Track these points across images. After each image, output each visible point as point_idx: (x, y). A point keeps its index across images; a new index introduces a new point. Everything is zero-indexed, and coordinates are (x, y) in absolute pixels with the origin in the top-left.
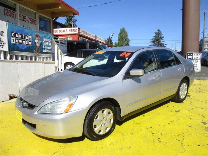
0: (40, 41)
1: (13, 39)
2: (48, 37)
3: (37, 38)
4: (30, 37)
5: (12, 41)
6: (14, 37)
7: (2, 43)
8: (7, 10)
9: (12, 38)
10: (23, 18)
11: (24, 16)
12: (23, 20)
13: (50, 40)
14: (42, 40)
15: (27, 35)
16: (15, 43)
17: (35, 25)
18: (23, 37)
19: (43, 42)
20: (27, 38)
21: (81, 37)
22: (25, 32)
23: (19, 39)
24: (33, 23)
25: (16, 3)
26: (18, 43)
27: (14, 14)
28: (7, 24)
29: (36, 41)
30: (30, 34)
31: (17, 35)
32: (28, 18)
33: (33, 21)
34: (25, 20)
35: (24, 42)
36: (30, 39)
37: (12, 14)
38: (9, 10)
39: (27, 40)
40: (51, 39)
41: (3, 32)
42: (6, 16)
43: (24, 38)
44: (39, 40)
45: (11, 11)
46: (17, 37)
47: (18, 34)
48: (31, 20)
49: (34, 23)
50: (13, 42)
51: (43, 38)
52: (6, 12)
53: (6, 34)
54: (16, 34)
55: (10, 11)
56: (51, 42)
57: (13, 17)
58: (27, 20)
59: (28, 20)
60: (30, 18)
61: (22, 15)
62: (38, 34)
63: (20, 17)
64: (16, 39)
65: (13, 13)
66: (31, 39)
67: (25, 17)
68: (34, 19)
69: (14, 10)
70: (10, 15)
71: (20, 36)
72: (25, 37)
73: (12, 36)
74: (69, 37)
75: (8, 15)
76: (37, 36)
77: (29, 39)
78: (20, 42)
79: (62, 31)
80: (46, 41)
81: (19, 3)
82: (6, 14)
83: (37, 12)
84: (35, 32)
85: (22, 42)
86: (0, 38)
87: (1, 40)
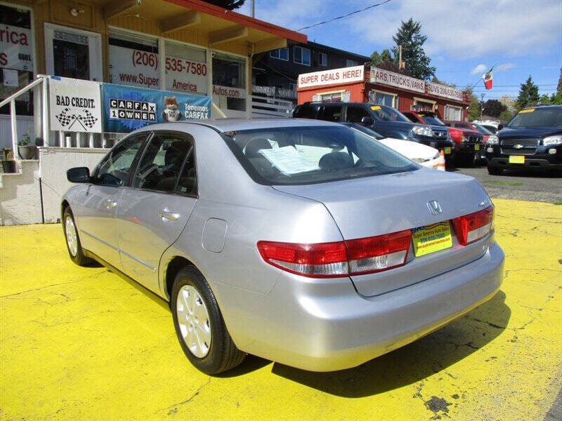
0: (178, 112)
1: (114, 112)
2: (199, 102)
3: (170, 106)
4: (154, 105)
5: (112, 114)
6: (116, 107)
8: (139, 55)
9: (111, 110)
10: (175, 65)
11: (177, 59)
12: (174, 68)
13: (204, 108)
14: (184, 109)
15: (144, 101)
16: (117, 117)
17: (205, 75)
18: (136, 106)
19: (186, 112)
20: (145, 107)
22: (140, 97)
23: (126, 110)
24: (199, 71)
25: (158, 37)
26: (124, 117)
27: (155, 59)
28: (101, 86)
29: (167, 111)
30: (152, 100)
31: (122, 103)
33: (199, 69)
34: (179, 67)
35: (137, 116)
36: (152, 108)
37: (149, 60)
38: (142, 52)
39: (145, 111)
40: (209, 106)
41: (92, 100)
42: (137, 65)
43: (139, 108)
44: (174, 109)
45: (149, 54)
46: (122, 107)
47: (124, 102)
48: (193, 67)
49: (202, 71)
50: (114, 116)
51: (186, 105)
52: (137, 57)
53: (98, 103)
54: (120, 102)
55: (145, 54)
56: (210, 112)
57: (152, 66)
58: (184, 68)
59: (187, 68)
60: (191, 62)
61: (171, 58)
62: (174, 97)
63: (167, 63)
64: (120, 111)
65: (151, 57)
66: (154, 109)
67: (180, 63)
68: (202, 64)
69: (156, 50)
70: (145, 62)
71: (129, 105)
72: (139, 106)
73: (111, 106)
74: (344, 91)
75: (140, 63)
76: (171, 102)
77: (150, 109)
78: (130, 115)
79: (328, 76)
80: (193, 111)
81: (165, 37)
82: (137, 63)
83: (209, 47)
84: (164, 94)
85: (134, 116)
86: (87, 111)
87: (88, 115)
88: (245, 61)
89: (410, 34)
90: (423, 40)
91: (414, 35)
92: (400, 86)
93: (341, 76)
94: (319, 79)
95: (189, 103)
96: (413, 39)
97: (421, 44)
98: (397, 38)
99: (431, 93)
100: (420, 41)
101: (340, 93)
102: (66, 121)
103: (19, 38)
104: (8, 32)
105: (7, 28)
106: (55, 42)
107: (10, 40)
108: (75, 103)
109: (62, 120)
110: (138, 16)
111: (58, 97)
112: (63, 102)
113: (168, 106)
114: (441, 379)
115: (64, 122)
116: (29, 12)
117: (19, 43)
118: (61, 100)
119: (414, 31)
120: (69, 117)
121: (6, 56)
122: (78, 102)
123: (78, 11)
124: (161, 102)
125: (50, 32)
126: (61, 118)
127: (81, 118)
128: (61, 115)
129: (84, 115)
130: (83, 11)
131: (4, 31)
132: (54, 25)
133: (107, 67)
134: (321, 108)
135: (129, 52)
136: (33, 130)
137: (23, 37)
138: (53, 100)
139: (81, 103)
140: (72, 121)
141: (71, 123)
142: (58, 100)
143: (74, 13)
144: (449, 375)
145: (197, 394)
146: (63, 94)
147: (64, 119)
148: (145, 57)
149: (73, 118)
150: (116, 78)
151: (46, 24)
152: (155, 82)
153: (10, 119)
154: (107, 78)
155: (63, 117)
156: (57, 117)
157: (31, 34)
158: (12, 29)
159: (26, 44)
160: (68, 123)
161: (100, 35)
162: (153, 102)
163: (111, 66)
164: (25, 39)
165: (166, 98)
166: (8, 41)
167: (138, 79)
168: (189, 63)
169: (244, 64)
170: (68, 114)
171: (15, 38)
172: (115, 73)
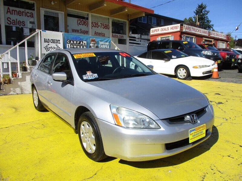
0: (96, 45)
1: (68, 45)
4: (85, 42)
5: (67, 46)
6: (69, 43)
7: (59, 49)
8: (80, 21)
9: (67, 45)
10: (95, 25)
11: (96, 22)
12: (95, 26)
13: (107, 43)
14: (99, 44)
15: (81, 40)
16: (70, 47)
17: (108, 29)
18: (78, 43)
19: (100, 45)
20: (82, 43)
21: (184, 35)
22: (80, 39)
23: (74, 44)
24: (106, 28)
25: (88, 13)
26: (73, 48)
27: (87, 22)
28: (63, 34)
29: (91, 45)
30: (85, 40)
31: (72, 41)
32: (101, 24)
33: (106, 26)
34: (97, 26)
35: (79, 47)
36: (85, 43)
37: (84, 23)
38: (81, 20)
39: (82, 45)
40: (110, 42)
41: (59, 40)
42: (79, 25)
43: (79, 44)
44: (94, 44)
45: (84, 20)
46: (72, 43)
47: (73, 41)
48: (103, 26)
49: (107, 28)
50: (69, 47)
51: (100, 42)
52: (79, 22)
53: (61, 42)
54: (71, 41)
55: (82, 20)
56: (110, 45)
57: (86, 25)
58: (100, 26)
59: (101, 26)
61: (94, 22)
62: (94, 39)
63: (92, 24)
64: (71, 45)
65: (85, 22)
66: (86, 44)
67: (98, 24)
68: (107, 24)
69: (87, 19)
70: (83, 24)
71: (75, 42)
72: (79, 42)
73: (67, 43)
74: (171, 35)
75: (81, 24)
76: (93, 41)
77: (84, 44)
78: (75, 47)
79: (164, 29)
80: (102, 45)
81: (91, 12)
82: (79, 24)
83: (110, 17)
84: (90, 37)
85: (77, 47)
86: (57, 45)
87: (57, 47)
88: (126, 22)
89: (202, 10)
90: (208, 12)
91: (203, 10)
92: (197, 33)
93: (170, 29)
94: (160, 30)
95: (101, 41)
96: (203, 12)
97: (207, 14)
98: (196, 12)
99: (211, 36)
100: (206, 13)
101: (169, 37)
102: (48, 49)
103: (30, 15)
104: (25, 12)
105: (25, 10)
106: (45, 16)
107: (26, 15)
108: (52, 41)
109: (46, 49)
110: (79, 4)
111: (45, 39)
112: (47, 41)
113: (92, 43)
114: (215, 173)
115: (47, 50)
116: (34, 3)
117: (30, 17)
118: (46, 40)
119: (203, 8)
120: (49, 48)
121: (24, 22)
122: (53, 41)
123: (54, 2)
124: (89, 41)
125: (43, 11)
126: (46, 48)
127: (54, 48)
128: (46, 47)
129: (56, 47)
130: (56, 2)
131: (24, 12)
132: (44, 9)
133: (66, 26)
134: (160, 43)
135: (76, 20)
136: (34, 53)
137: (31, 14)
138: (43, 40)
139: (55, 41)
140: (51, 49)
141: (50, 50)
142: (45, 40)
143: (53, 3)
144: (219, 171)
145: (95, 174)
146: (47, 38)
147: (47, 49)
148: (83, 22)
149: (51, 48)
150: (70, 31)
151: (41, 8)
152: (86, 32)
153: (25, 49)
154: (66, 31)
155: (47, 48)
156: (44, 48)
157: (35, 13)
158: (27, 11)
159: (33, 17)
160: (49, 50)
161: (63, 13)
162: (85, 41)
163: (68, 26)
164: (32, 15)
165: (91, 39)
166: (25, 16)
167: (80, 31)
168: (102, 24)
169: (126, 24)
170: (49, 46)
171: (28, 15)
172: (70, 28)
